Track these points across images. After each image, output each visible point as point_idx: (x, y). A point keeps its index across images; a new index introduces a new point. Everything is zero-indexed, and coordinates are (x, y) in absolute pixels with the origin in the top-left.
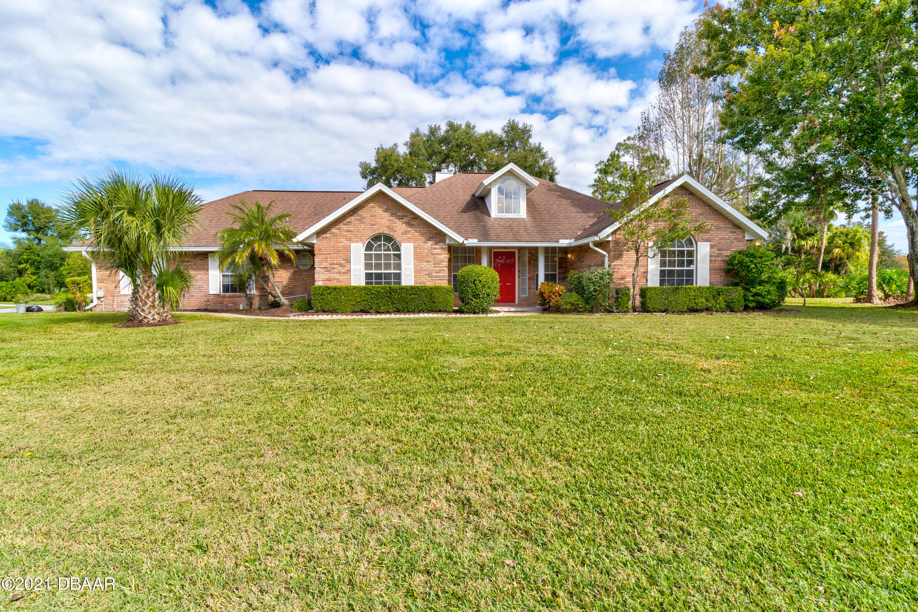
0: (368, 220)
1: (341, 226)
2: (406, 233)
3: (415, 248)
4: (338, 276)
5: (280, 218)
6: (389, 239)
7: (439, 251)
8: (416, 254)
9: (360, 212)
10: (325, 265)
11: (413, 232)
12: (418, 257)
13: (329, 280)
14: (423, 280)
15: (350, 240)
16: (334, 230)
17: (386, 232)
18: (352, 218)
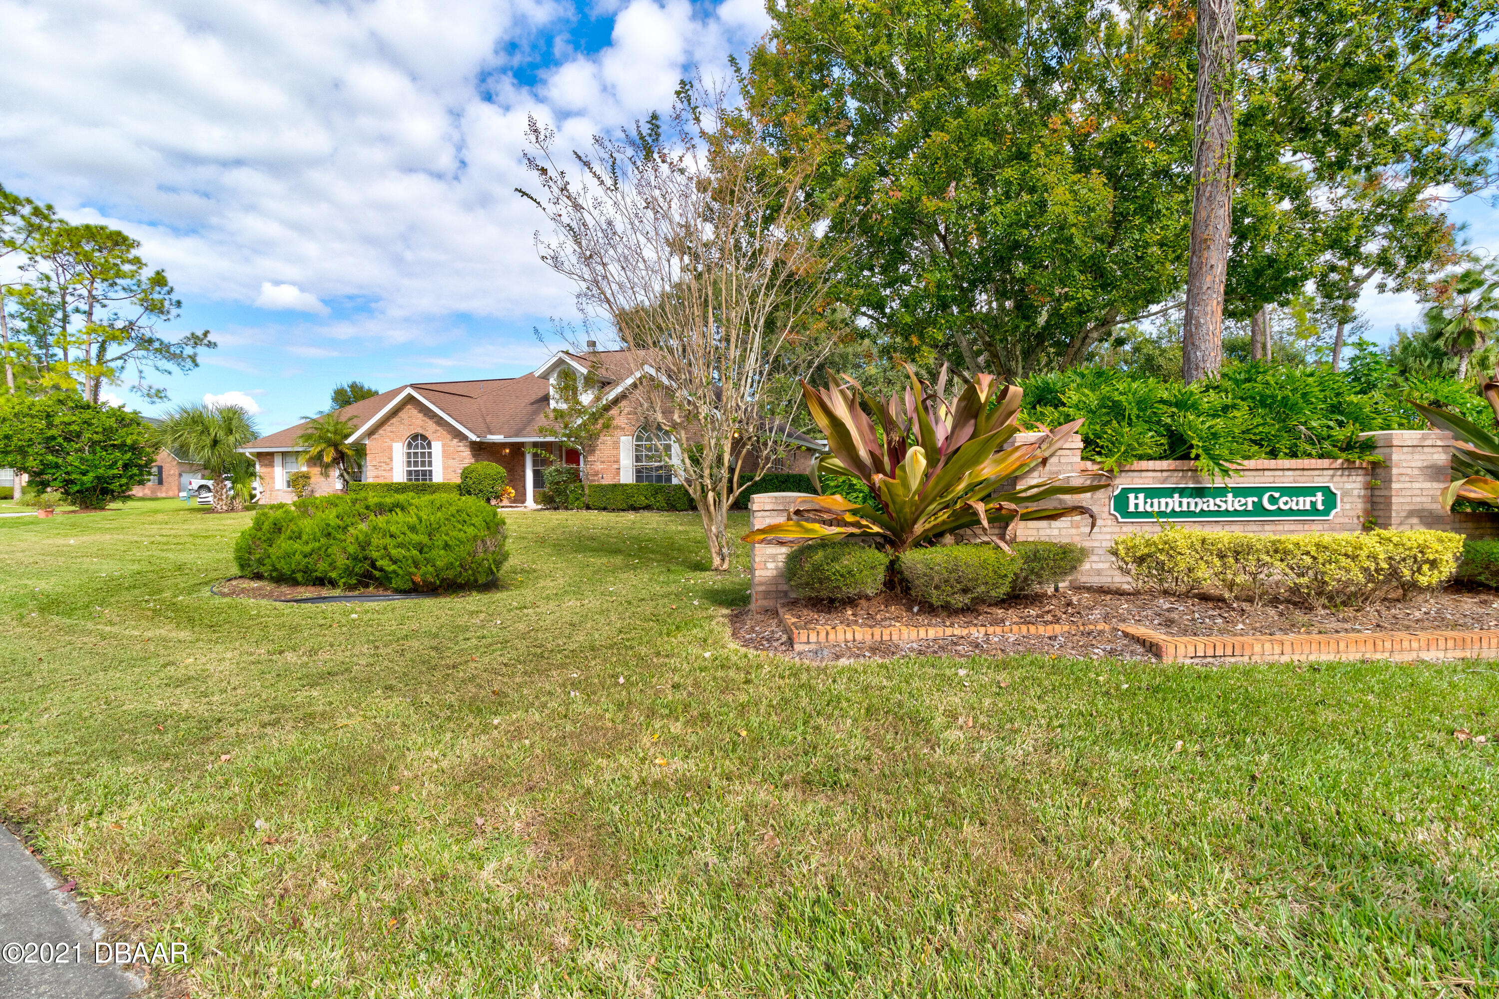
0: (406, 422)
1: (386, 427)
2: (436, 432)
3: (443, 446)
4: (383, 473)
5: (350, 419)
6: (424, 438)
7: (462, 448)
8: (444, 452)
9: (400, 414)
10: (374, 463)
11: (441, 431)
12: (446, 455)
13: (377, 477)
14: (449, 477)
15: (393, 440)
16: (381, 432)
17: (421, 431)
18: (394, 421)
